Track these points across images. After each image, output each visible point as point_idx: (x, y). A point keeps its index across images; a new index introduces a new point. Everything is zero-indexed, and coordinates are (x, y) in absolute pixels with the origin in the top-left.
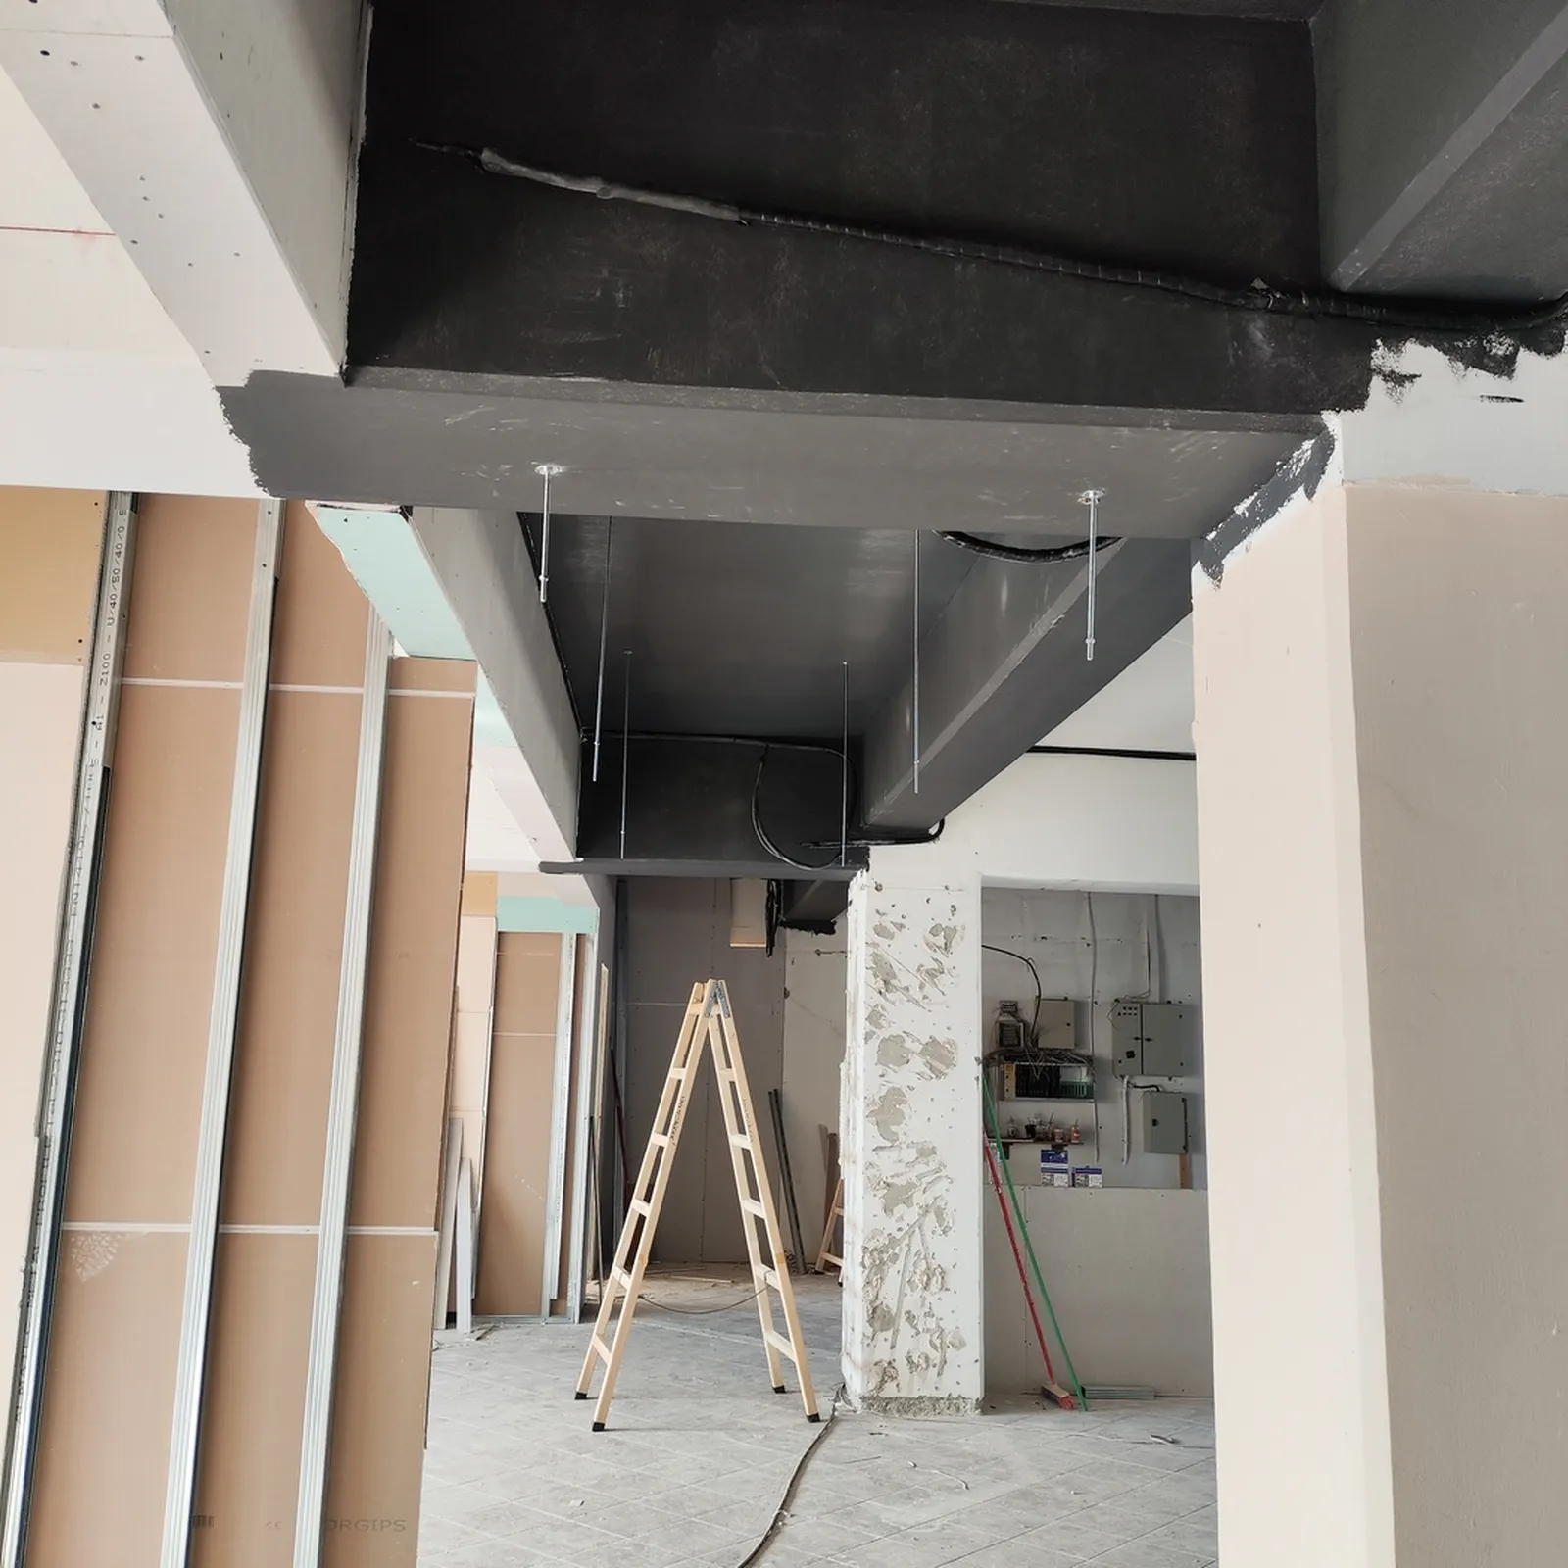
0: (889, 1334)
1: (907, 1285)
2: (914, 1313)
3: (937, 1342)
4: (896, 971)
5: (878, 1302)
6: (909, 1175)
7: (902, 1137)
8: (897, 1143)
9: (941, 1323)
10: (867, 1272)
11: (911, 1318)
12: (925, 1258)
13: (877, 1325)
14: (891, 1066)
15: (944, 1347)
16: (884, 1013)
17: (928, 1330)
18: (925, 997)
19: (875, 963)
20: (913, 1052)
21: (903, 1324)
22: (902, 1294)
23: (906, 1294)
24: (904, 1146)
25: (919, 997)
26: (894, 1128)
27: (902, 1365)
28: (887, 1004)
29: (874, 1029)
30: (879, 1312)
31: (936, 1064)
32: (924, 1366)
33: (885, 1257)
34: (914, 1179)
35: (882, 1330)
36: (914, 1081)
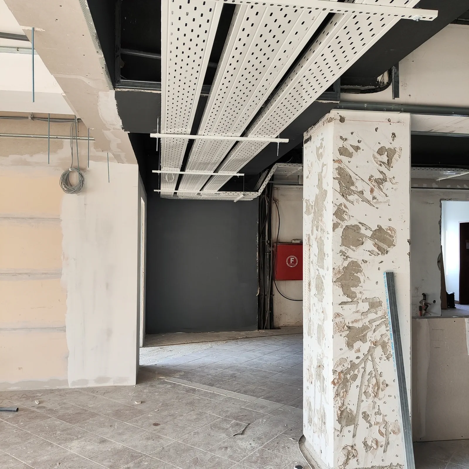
0: (351, 428)
1: (363, 394)
2: (368, 413)
3: (383, 431)
4: (354, 180)
5: (345, 407)
6: (364, 321)
7: (359, 295)
8: (355, 299)
9: (386, 418)
10: (336, 387)
11: (366, 416)
12: (375, 376)
13: (344, 423)
14: (351, 247)
15: (388, 433)
16: (346, 210)
17: (378, 423)
18: (374, 198)
19: (339, 174)
20: (366, 237)
21: (361, 421)
22: (360, 401)
23: (363, 401)
24: (360, 301)
25: (370, 198)
26: (353, 289)
27: (360, 447)
28: (348, 204)
29: (339, 221)
30: (345, 414)
31: (381, 244)
32: (375, 447)
33: (348, 376)
34: (367, 323)
35: (347, 426)
36: (367, 257)
